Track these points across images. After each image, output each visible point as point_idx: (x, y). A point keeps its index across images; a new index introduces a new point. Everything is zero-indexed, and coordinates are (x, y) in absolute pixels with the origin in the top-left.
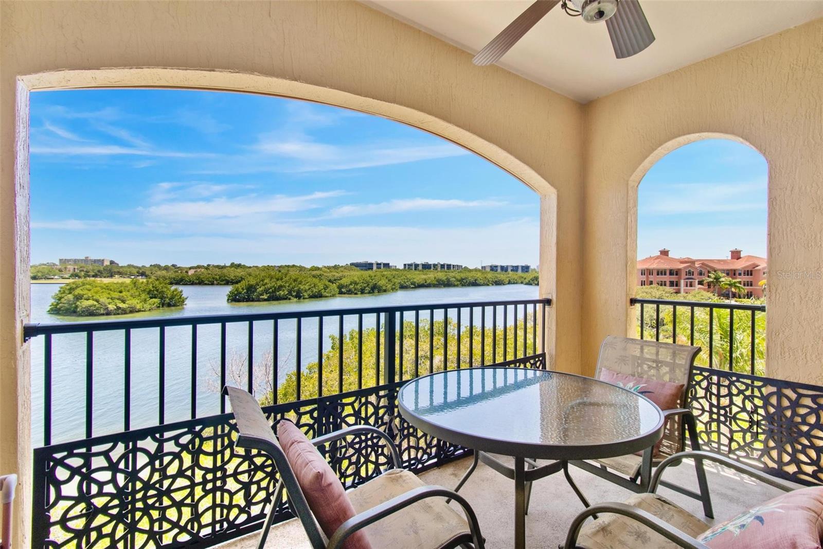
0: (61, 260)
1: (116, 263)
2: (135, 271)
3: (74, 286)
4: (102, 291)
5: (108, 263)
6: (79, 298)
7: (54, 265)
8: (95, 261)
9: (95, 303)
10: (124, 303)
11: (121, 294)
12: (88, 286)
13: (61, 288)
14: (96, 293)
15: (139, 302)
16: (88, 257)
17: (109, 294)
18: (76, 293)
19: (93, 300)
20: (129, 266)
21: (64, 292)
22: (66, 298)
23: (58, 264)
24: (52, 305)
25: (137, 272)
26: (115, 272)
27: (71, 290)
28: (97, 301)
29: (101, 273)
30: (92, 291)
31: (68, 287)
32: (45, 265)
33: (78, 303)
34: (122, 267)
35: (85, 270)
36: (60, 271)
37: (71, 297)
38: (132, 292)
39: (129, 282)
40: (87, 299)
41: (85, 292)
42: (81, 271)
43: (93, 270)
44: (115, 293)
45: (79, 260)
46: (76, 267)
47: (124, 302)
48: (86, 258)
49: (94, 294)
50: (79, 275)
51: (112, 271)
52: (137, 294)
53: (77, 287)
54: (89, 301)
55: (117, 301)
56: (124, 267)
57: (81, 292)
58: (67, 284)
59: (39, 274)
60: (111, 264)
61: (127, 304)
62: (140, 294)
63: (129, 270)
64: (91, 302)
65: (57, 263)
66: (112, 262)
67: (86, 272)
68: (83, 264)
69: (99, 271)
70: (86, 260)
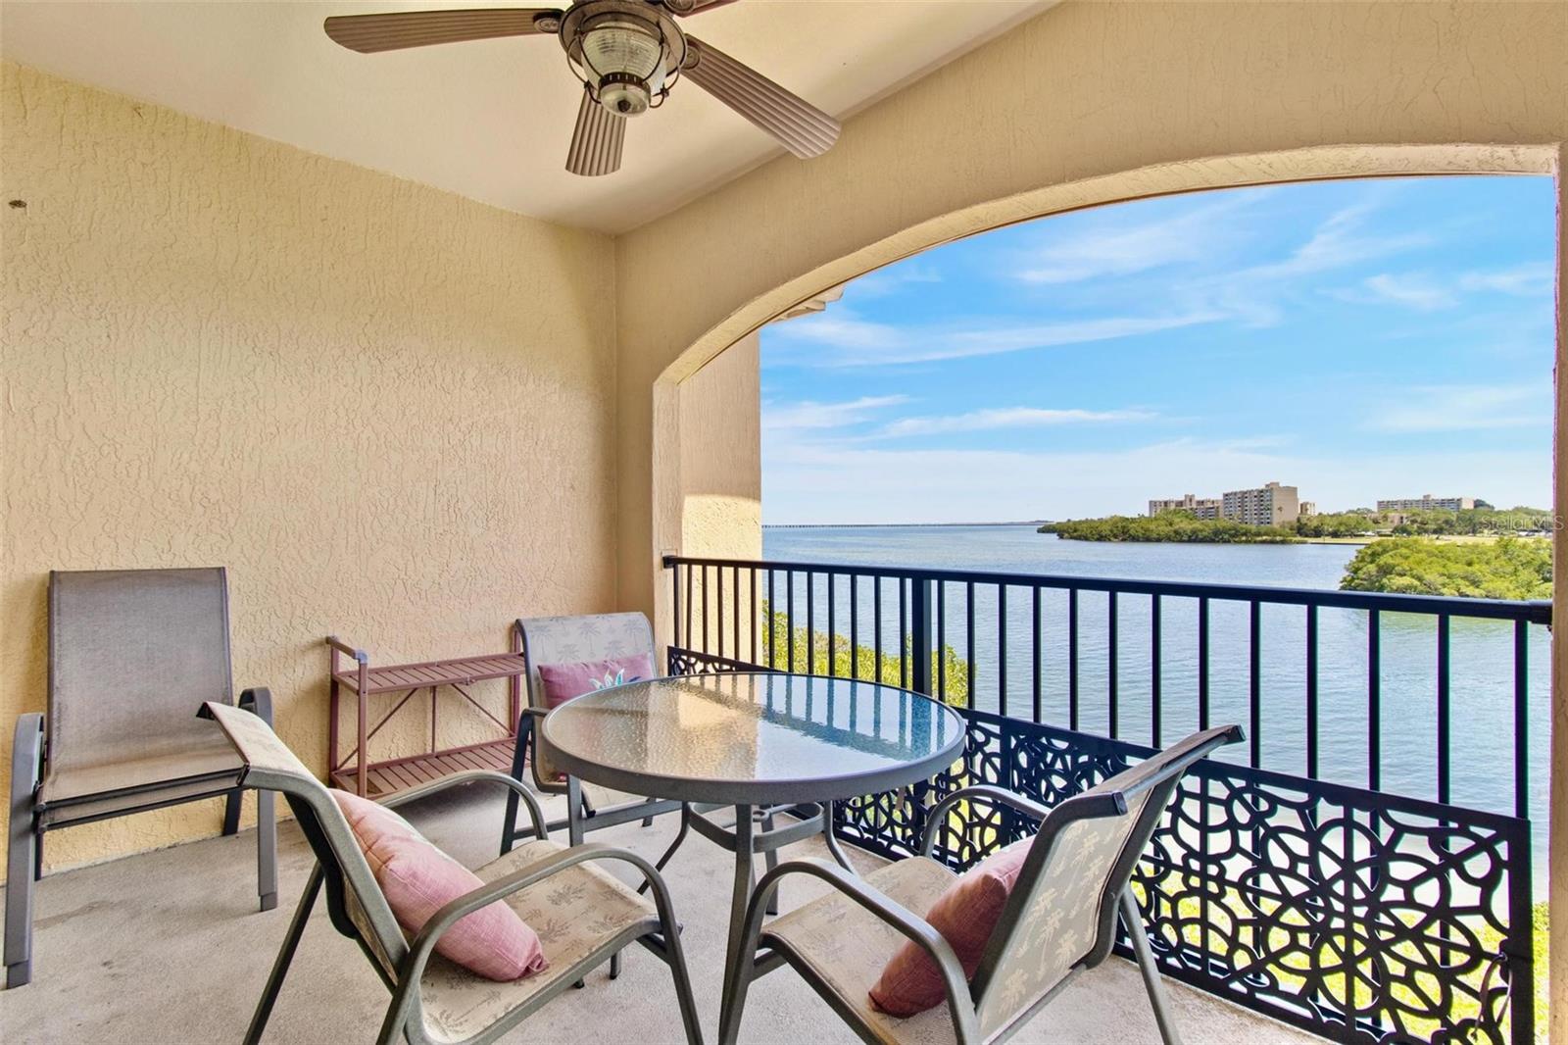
0: (1380, 503)
1: (1488, 506)
2: (1527, 521)
3: (1380, 549)
4: (1431, 559)
5: (1471, 507)
6: (1386, 570)
7: (1369, 511)
8: (1443, 503)
9: (1416, 583)
10: (1477, 587)
11: (1470, 568)
12: (1404, 551)
13: (1359, 552)
14: (1419, 563)
15: (1511, 587)
16: (1429, 496)
17: (1444, 566)
18: (1382, 562)
19: (1413, 577)
20: (1517, 510)
21: (1363, 560)
22: (1365, 569)
23: (1376, 510)
24: (1344, 580)
25: (1536, 525)
26: (1481, 523)
27: (1374, 555)
28: (1420, 579)
29: (1452, 526)
30: (1411, 559)
31: (1369, 552)
32: (1356, 512)
33: (1385, 580)
34: (1499, 513)
35: (1419, 520)
36: (1376, 522)
37: (1372, 568)
38: (1495, 564)
39: (1493, 543)
40: (1402, 575)
41: (1398, 560)
42: (1413, 522)
43: (1436, 520)
44: (1459, 566)
45: (1411, 502)
46: (1405, 515)
47: (1475, 583)
48: (1425, 497)
49: (1413, 566)
50: (1409, 529)
51: (1476, 520)
52: (1510, 569)
53: (1385, 551)
54: (1404, 578)
55: (1460, 581)
56: (1506, 513)
57: (1391, 561)
58: (1368, 546)
59: (1342, 529)
60: (1476, 506)
61: (1484, 589)
62: (1516, 570)
63: (1513, 519)
64: (1406, 581)
65: (1374, 508)
66: (1478, 504)
67: (1422, 523)
68: (1416, 510)
69: (1446, 522)
70: (1426, 502)
